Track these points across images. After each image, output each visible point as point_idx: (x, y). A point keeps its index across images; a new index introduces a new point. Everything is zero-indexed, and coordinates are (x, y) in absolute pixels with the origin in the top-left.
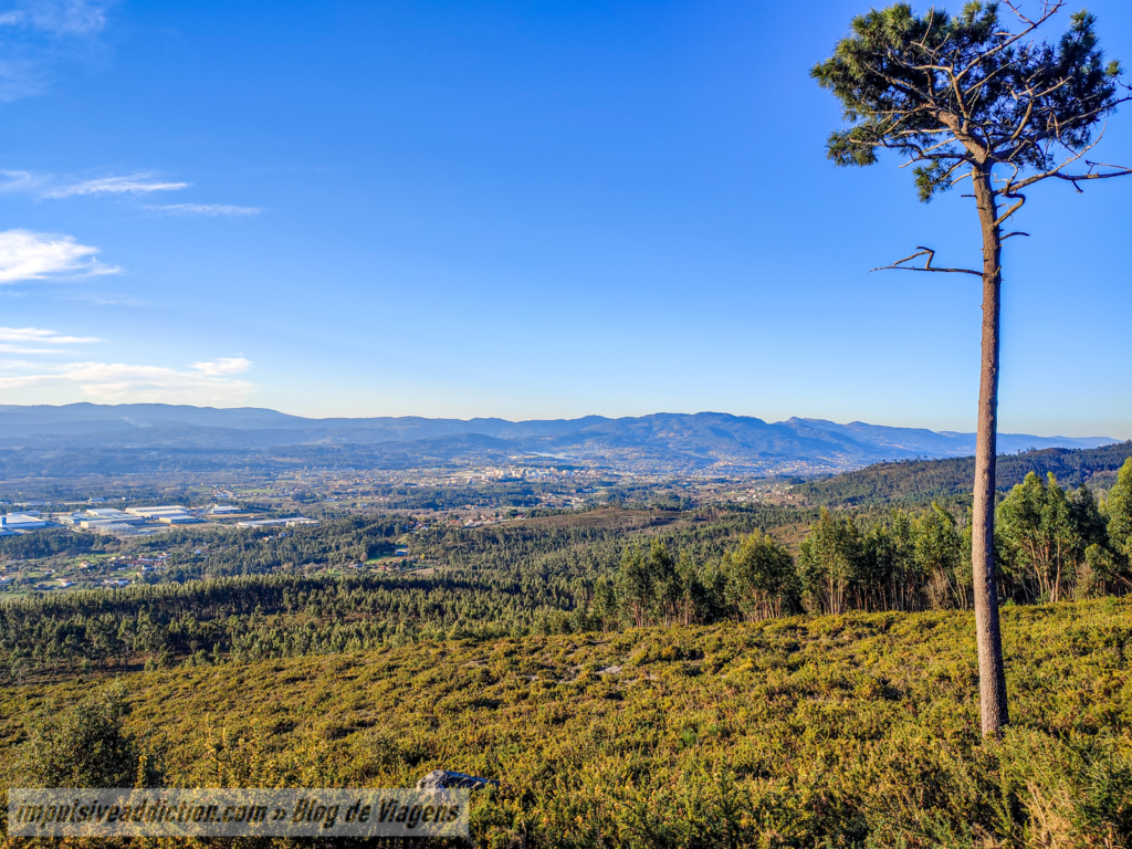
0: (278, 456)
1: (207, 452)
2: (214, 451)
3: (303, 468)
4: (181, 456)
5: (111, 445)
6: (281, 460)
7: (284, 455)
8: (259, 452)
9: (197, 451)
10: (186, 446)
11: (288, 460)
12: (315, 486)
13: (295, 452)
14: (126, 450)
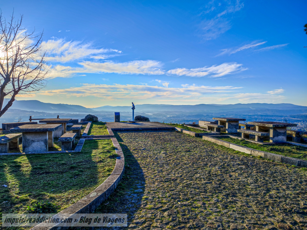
0: (293, 118)
1: (270, 116)
2: (272, 116)
3: (301, 121)
4: (263, 117)
5: (245, 114)
6: (293, 119)
7: (295, 117)
8: (287, 116)
9: (268, 116)
10: (265, 114)
11: (296, 119)
12: (305, 127)
13: (298, 116)
14: (249, 115)
